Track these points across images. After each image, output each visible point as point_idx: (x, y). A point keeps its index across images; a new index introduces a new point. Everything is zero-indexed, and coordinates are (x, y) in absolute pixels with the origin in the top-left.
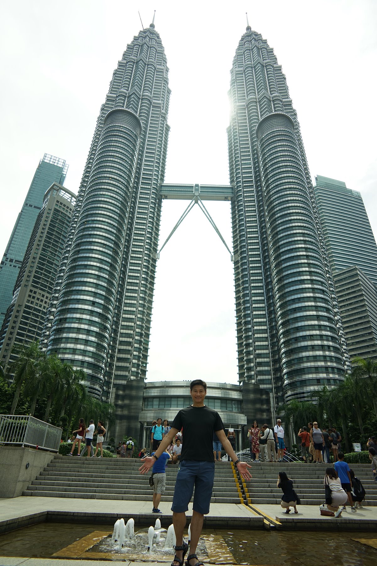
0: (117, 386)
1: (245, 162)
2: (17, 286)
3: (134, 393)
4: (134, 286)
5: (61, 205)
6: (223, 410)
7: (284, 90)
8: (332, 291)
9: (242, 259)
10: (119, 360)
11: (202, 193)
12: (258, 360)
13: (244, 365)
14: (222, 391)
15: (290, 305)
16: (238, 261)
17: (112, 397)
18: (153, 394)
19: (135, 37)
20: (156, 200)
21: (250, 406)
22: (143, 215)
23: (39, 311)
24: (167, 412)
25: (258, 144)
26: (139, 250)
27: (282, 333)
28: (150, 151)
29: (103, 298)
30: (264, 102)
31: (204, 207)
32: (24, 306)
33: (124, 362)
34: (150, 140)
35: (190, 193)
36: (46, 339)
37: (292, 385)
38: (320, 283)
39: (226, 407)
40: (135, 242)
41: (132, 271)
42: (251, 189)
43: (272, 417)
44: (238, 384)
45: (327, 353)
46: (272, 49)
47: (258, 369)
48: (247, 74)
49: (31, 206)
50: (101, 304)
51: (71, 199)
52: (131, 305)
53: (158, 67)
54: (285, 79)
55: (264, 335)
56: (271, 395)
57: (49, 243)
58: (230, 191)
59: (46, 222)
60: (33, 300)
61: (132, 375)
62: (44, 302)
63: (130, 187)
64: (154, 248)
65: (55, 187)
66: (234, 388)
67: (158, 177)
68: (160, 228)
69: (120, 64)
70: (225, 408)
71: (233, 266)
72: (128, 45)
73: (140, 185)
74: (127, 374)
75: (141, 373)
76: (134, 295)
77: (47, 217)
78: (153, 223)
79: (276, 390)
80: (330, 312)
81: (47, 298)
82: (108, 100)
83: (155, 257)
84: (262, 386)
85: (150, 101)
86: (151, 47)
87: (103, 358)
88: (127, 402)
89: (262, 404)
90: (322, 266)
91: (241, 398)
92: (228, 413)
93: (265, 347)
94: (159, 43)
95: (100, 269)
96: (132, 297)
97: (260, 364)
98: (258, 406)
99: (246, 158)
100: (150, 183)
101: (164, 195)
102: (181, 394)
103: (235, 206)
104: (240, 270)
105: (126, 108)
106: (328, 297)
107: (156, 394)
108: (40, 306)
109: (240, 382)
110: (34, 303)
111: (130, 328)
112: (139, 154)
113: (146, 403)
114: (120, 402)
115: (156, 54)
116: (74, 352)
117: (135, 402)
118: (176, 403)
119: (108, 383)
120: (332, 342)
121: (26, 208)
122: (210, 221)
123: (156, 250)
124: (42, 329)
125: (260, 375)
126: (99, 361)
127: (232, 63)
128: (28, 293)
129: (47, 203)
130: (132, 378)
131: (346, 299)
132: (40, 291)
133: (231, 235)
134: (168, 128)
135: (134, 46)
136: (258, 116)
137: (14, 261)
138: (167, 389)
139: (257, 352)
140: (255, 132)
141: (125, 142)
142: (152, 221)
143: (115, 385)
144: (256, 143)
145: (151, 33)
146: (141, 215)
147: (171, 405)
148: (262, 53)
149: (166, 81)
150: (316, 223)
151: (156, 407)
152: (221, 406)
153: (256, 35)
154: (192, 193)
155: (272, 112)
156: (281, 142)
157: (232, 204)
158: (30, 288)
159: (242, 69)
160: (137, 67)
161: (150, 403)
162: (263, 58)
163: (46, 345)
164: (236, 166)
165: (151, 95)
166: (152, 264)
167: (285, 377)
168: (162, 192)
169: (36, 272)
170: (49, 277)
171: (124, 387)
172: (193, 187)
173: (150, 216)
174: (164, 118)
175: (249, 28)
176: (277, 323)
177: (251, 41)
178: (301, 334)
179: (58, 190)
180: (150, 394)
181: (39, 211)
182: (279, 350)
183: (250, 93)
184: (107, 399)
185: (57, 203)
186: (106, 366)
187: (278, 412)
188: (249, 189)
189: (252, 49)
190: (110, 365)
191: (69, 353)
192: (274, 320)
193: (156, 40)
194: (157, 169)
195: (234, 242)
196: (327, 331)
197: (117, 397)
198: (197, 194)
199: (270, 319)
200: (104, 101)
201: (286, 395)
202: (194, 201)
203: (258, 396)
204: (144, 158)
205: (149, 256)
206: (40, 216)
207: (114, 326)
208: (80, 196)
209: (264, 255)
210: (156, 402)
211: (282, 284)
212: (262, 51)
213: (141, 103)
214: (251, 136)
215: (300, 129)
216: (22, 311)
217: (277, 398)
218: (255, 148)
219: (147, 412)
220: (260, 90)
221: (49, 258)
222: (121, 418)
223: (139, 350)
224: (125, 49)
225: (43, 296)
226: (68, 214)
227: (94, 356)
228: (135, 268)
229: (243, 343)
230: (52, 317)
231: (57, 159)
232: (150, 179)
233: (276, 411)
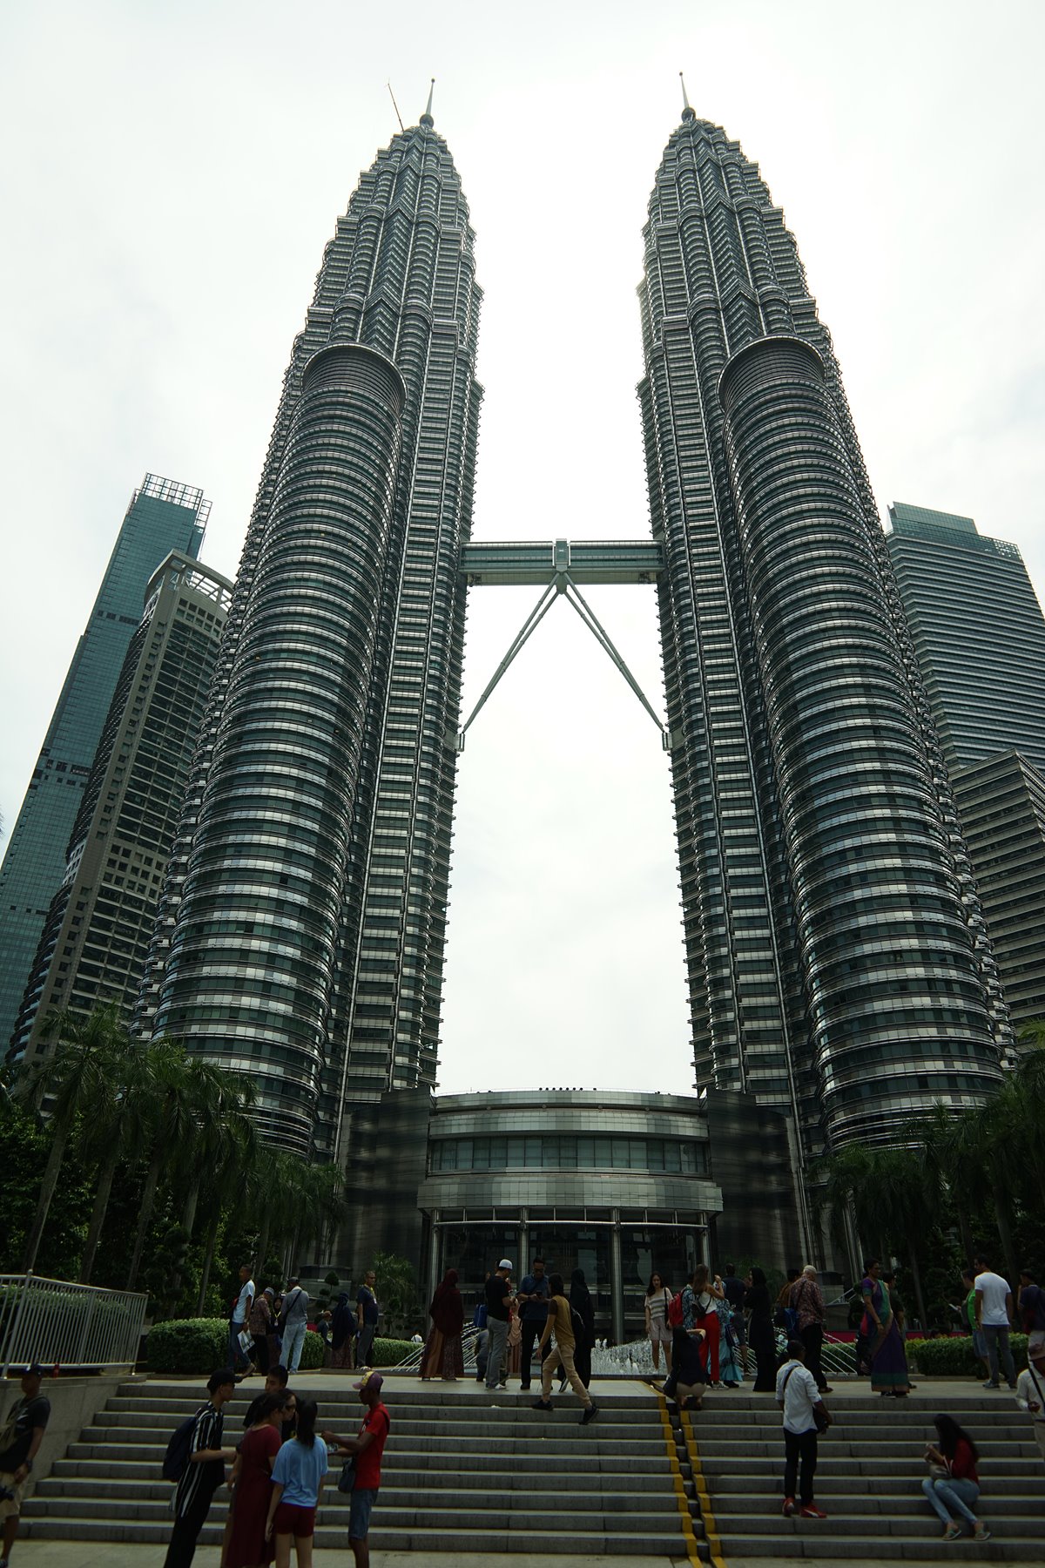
0: (356, 1109)
1: (691, 475)
2: (77, 837)
3: (402, 1127)
4: (395, 828)
5: (191, 612)
6: (654, 1171)
7: (793, 274)
8: (951, 824)
9: (694, 741)
10: (360, 1034)
11: (575, 564)
12: (748, 1025)
13: (708, 1041)
14: (649, 1116)
15: (832, 868)
16: (682, 748)
17: (342, 1139)
18: (455, 1130)
19: (380, 152)
20: (449, 589)
21: (730, 1156)
22: (415, 631)
23: (138, 903)
24: (498, 1179)
25: (726, 424)
26: (408, 727)
27: (813, 949)
28: (430, 456)
29: (311, 864)
30: (737, 310)
31: (583, 602)
32: (96, 890)
33: (374, 1041)
34: (429, 425)
35: (544, 564)
36: (156, 982)
37: (847, 1095)
38: (914, 804)
39: (664, 1162)
40: (395, 706)
41: (389, 786)
42: (711, 549)
43: (793, 1189)
44: (693, 1093)
45: (945, 1002)
46: (755, 166)
47: (750, 1050)
48: (689, 236)
49: (111, 616)
50: (304, 881)
51: (221, 593)
52: (389, 881)
53: (445, 228)
54: (794, 244)
55: (762, 955)
56: (789, 1122)
57: (163, 715)
58: (653, 554)
59: (153, 658)
60: (121, 874)
61: (396, 1077)
62: (151, 878)
63: (378, 554)
64: (447, 721)
65: (173, 564)
66: (683, 1106)
67: (454, 526)
68: (465, 664)
69: (343, 226)
70: (661, 1165)
71: (667, 762)
72: (363, 175)
73: (407, 551)
74: (382, 1073)
75: (421, 1070)
76: (395, 852)
77: (155, 646)
78: (442, 651)
79: (804, 1109)
80: (948, 884)
81: (159, 866)
82: (311, 323)
83: (452, 745)
84: (762, 1100)
85: (425, 321)
86: (424, 177)
87: (316, 1031)
88: (383, 1153)
89: (765, 1151)
90: (919, 756)
91: (704, 1134)
92: (667, 1179)
93: (766, 989)
94: (448, 165)
95: (300, 784)
96: (392, 857)
97: (754, 1037)
98: (753, 1156)
99: (694, 463)
100: (432, 544)
101: (472, 575)
102: (535, 1127)
103: (669, 597)
104: (688, 774)
105: (362, 341)
106: (941, 842)
107: (463, 1130)
108: (142, 889)
109: (700, 1091)
110: (125, 883)
111: (386, 944)
112: (399, 466)
113: (437, 1156)
114: (364, 1154)
115: (437, 195)
116: (234, 1015)
117: (405, 1154)
118: (520, 1153)
119: (329, 1102)
120: (957, 968)
121: (98, 622)
122: (601, 641)
123: (455, 727)
124: (144, 954)
125: (756, 1067)
126: (302, 1040)
127: (646, 209)
128: (107, 855)
129: (154, 608)
130: (397, 1083)
131: (992, 846)
132: (140, 849)
133: (662, 676)
134: (477, 392)
135: (379, 175)
136: (724, 349)
137: (69, 768)
138: (495, 1114)
139: (746, 1002)
140: (716, 391)
141: (360, 433)
142: (440, 645)
143: (349, 1106)
144: (721, 422)
145: (423, 139)
146: (409, 630)
147: (506, 1159)
148: (728, 179)
149: (468, 264)
150: (898, 635)
151: (465, 1166)
152: (648, 1161)
153: (710, 129)
154: (548, 564)
155: (761, 334)
156: (789, 417)
157: (659, 591)
158: (112, 840)
159: (673, 223)
160: (389, 233)
161: (447, 1156)
162: (730, 191)
163: (157, 1000)
164: (668, 486)
165: (428, 303)
166: (445, 766)
167: (828, 1071)
168: (467, 565)
169: (129, 796)
170: (162, 810)
171: (375, 1112)
172: (550, 548)
173: (433, 633)
174: (466, 364)
175: (688, 114)
176: (799, 919)
177: (696, 147)
178: (868, 948)
179: (182, 572)
180: (447, 1131)
181: (132, 630)
182: (808, 995)
183: (698, 288)
184: (328, 1147)
185: (182, 608)
186: (322, 1054)
187: (812, 1175)
188: (705, 550)
189: (700, 170)
190: (333, 1050)
191: (218, 1022)
192: (789, 910)
193: (437, 158)
194: (452, 505)
195: (669, 697)
196: (942, 938)
197: (357, 1139)
198: (561, 568)
199: (779, 909)
200: (300, 326)
201: (832, 1125)
202: (554, 590)
203: (753, 1128)
204: (415, 476)
205: (434, 742)
206: (136, 643)
207: (342, 942)
208: (243, 584)
209: (755, 731)
210: (465, 1153)
211: (809, 809)
212: (726, 174)
213: (402, 328)
214: (707, 402)
215: (842, 377)
216: (92, 905)
217: (806, 1131)
218: (718, 435)
219: (439, 1181)
220: (727, 279)
221: (162, 757)
222: (370, 1197)
223: (413, 1005)
224: (354, 184)
225: (149, 861)
226: (212, 635)
227: (287, 1024)
228: (397, 777)
229: (704, 977)
230: (171, 921)
231: (180, 488)
232: (433, 531)
233: (804, 1170)
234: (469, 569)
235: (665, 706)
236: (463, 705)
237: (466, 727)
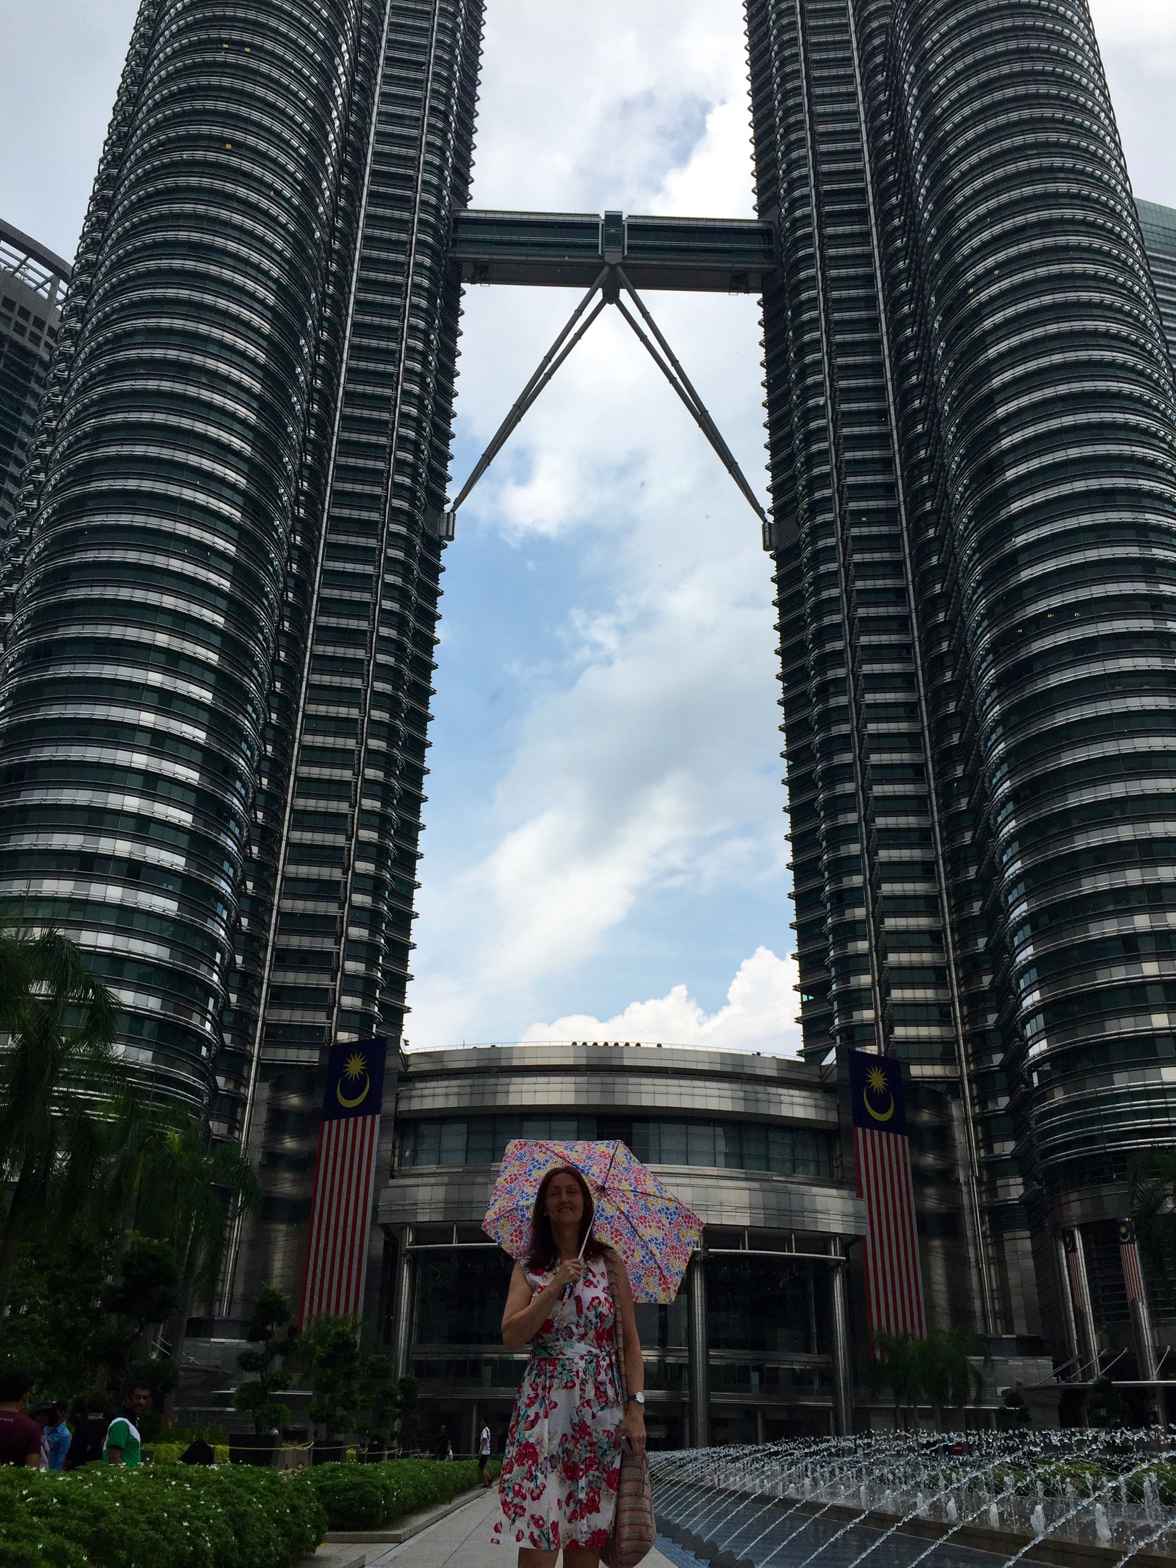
0: (277, 1075)
1: (829, 108)
4: (346, 645)
9: (816, 533)
10: (286, 959)
11: (634, 254)
12: (891, 959)
13: (825, 984)
14: (736, 1087)
16: (794, 546)
17: (254, 1121)
20: (431, 299)
22: (379, 339)
26: (367, 489)
28: (405, 56)
29: (203, 716)
35: (584, 252)
37: (1068, 1062)
40: (350, 429)
41: (340, 552)
42: (855, 228)
43: (961, 1208)
47: (894, 996)
50: (201, 705)
52: (331, 757)
55: (917, 854)
56: (955, 1111)
58: (757, 243)
61: (341, 1027)
64: (429, 490)
67: (442, 179)
73: (366, 207)
74: (319, 1019)
75: (380, 1017)
76: (347, 682)
79: (980, 1089)
83: (436, 528)
84: (916, 1070)
87: (214, 943)
89: (921, 1148)
93: (921, 904)
96: (340, 689)
97: (900, 977)
100: (406, 201)
101: (470, 265)
104: (801, 584)
111: (329, 822)
113: (409, 1144)
114: (289, 1144)
123: (438, 500)
125: (902, 1023)
126: (186, 1005)
130: (343, 1035)
138: (502, 1079)
139: (888, 924)
143: (266, 1069)
146: (370, 336)
151: (453, 1160)
154: (591, 252)
157: (764, 303)
161: (424, 1144)
166: (423, 558)
167: (1032, 1027)
168: (463, 245)
171: (308, 1078)
172: (595, 226)
180: (422, 1105)
187: (989, 1184)
188: (847, 229)
190: (243, 980)
197: (278, 1120)
198: (613, 256)
202: (599, 295)
204: (380, 86)
205: (408, 520)
207: (255, 849)
208: (87, 267)
210: (453, 1138)
217: (982, 1122)
219: (411, 1182)
223: (367, 953)
226: (41, 352)
228: (350, 567)
233: (980, 1182)
234: (465, 254)
235: (768, 482)
236: (452, 468)
237: (458, 502)
